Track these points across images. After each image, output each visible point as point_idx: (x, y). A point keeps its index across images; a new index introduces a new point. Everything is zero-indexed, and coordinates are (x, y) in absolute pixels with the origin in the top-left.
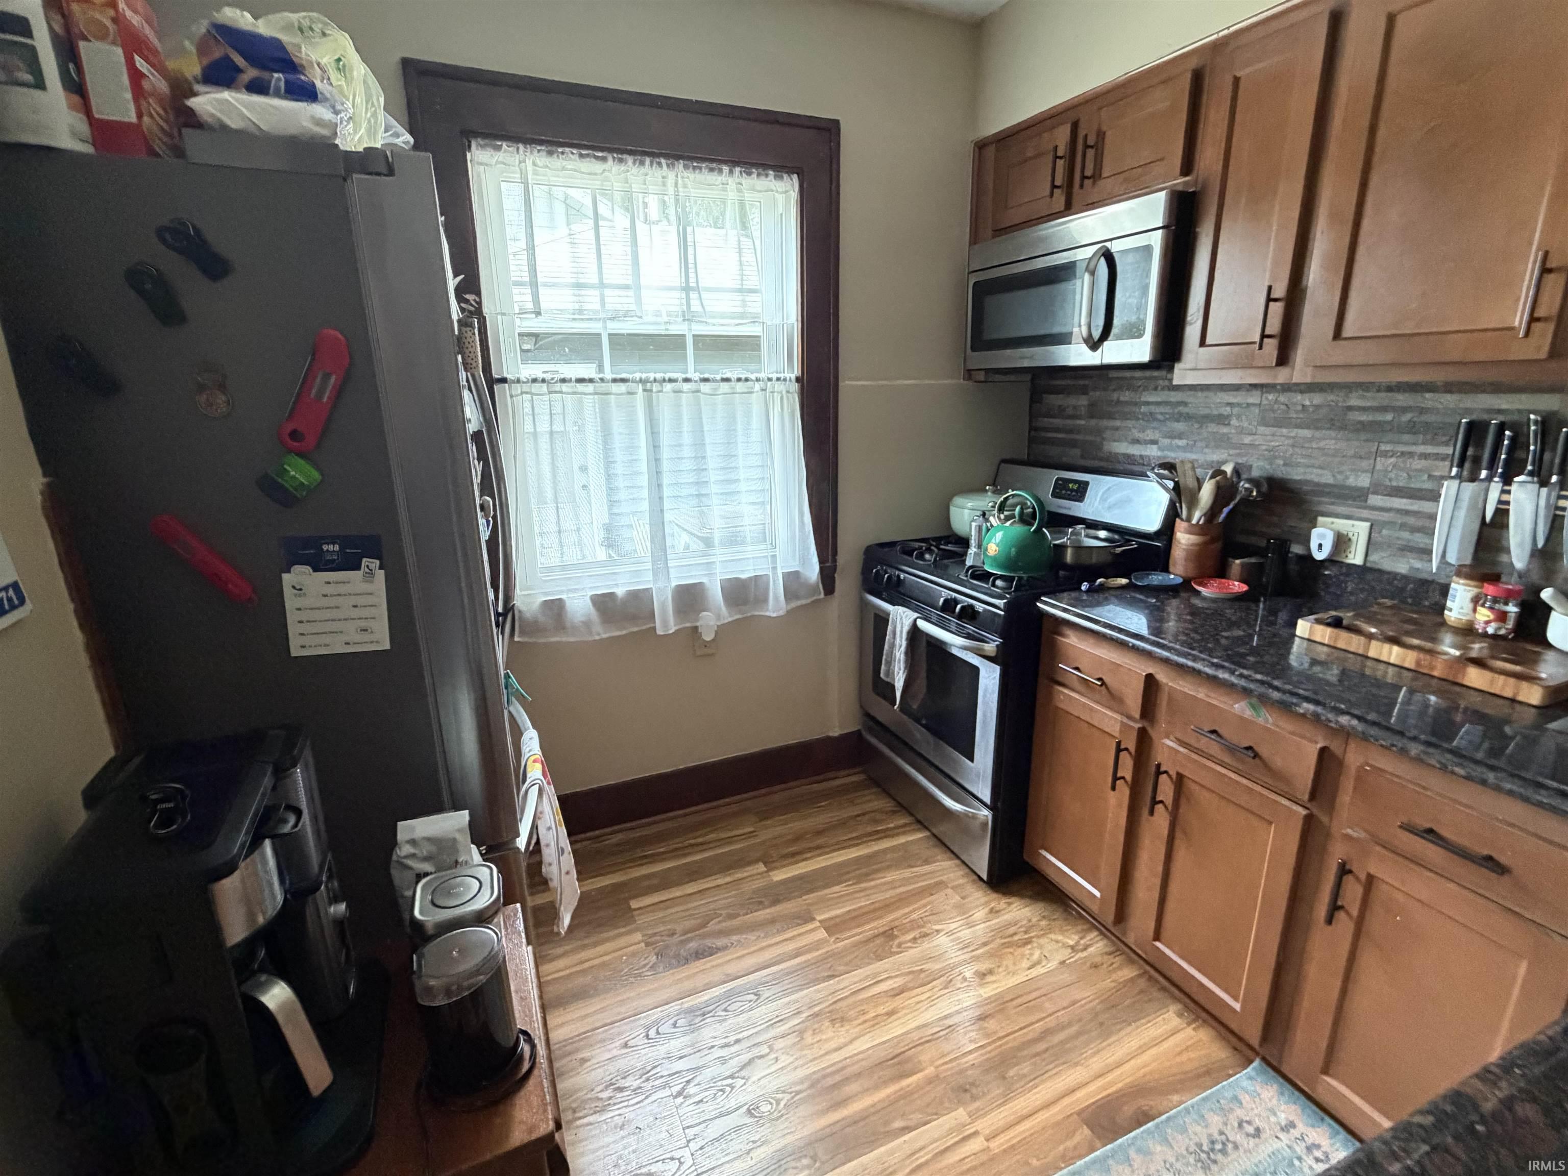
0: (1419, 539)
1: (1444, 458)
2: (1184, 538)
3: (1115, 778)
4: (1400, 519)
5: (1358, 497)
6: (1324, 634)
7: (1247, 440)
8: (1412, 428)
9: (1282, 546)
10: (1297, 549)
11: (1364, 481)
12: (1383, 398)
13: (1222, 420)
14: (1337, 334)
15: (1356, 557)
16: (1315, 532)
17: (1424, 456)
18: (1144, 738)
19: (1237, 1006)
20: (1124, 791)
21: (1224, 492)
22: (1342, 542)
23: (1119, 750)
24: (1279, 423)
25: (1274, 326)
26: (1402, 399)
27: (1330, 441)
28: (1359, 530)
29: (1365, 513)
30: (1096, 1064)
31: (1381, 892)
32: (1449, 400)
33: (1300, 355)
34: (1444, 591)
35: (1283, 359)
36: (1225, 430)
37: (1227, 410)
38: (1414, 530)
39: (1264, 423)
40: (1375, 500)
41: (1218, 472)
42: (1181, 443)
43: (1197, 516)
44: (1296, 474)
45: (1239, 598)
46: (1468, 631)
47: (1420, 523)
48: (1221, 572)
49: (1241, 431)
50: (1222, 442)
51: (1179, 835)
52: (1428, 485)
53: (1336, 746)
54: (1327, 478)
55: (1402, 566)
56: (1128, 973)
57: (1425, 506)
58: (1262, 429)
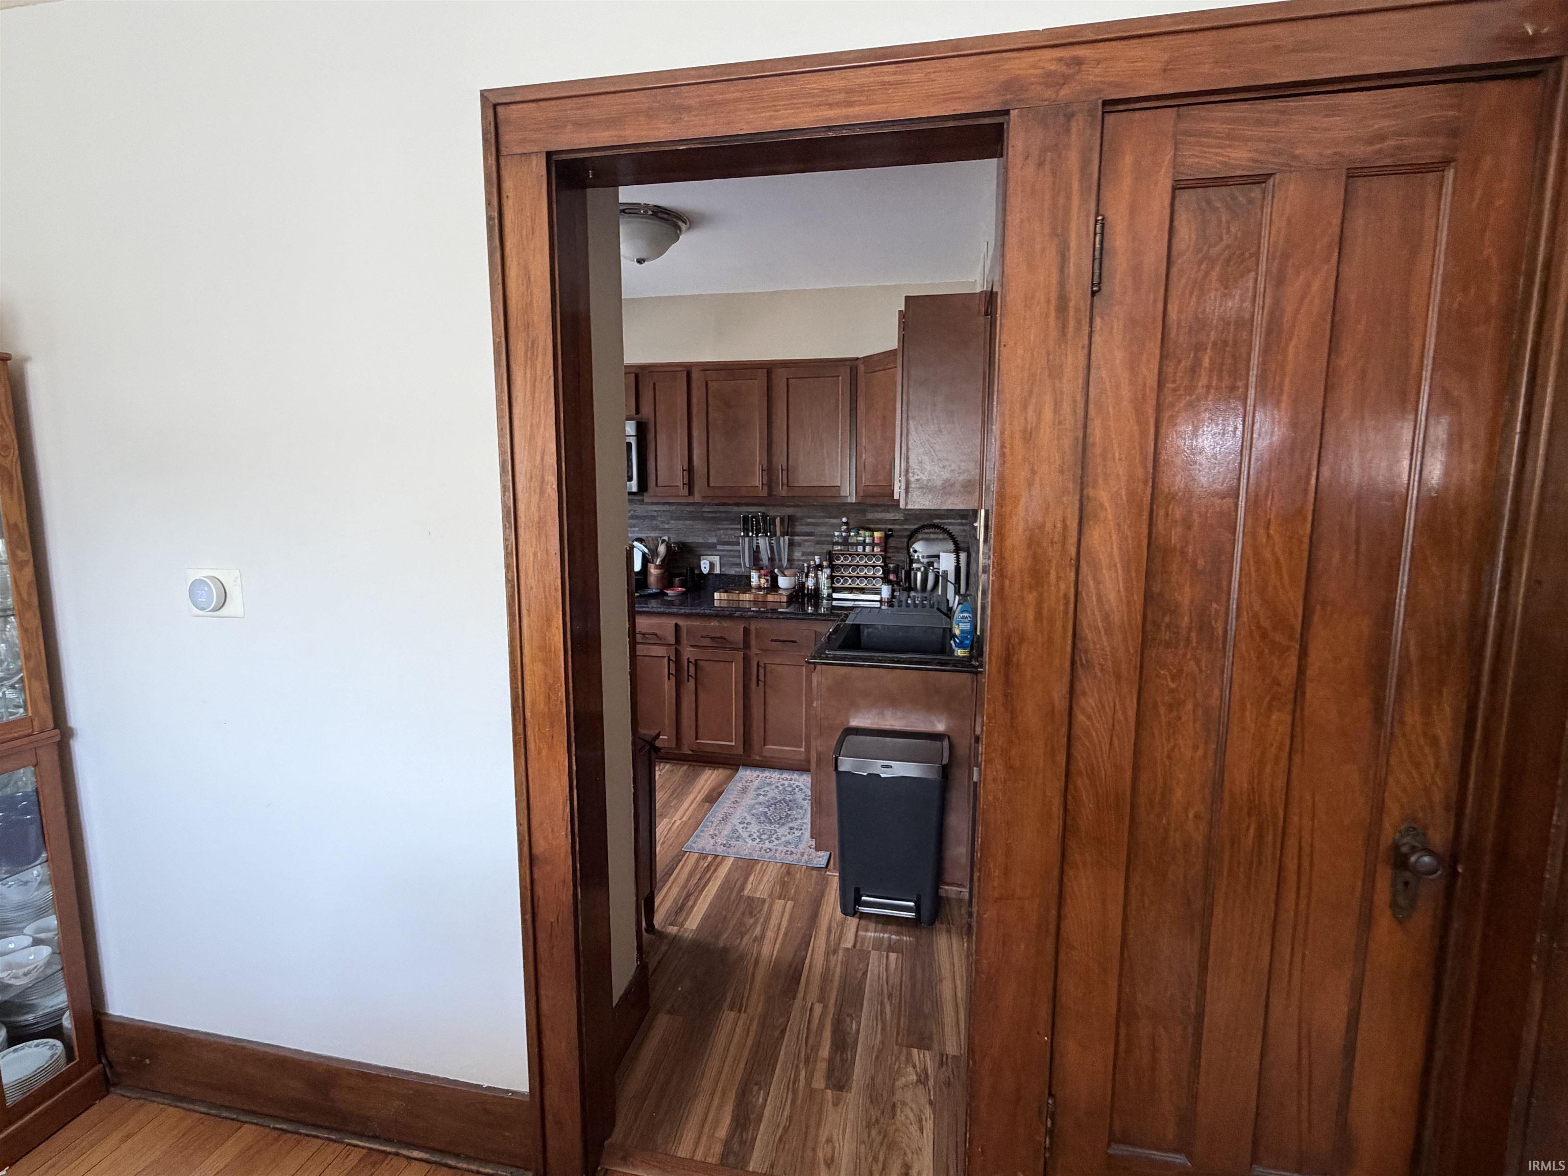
0: (736, 560)
1: (737, 529)
2: (653, 571)
3: (669, 674)
4: (728, 553)
5: (712, 548)
6: (724, 596)
7: (666, 526)
8: (727, 519)
9: (692, 570)
10: (696, 572)
11: (713, 540)
12: (715, 508)
13: (653, 518)
14: (708, 485)
15: (717, 571)
16: (702, 562)
17: (732, 529)
18: (677, 652)
19: (733, 744)
20: (673, 679)
21: (668, 547)
22: (712, 565)
23: (669, 660)
24: (678, 519)
25: (686, 481)
26: (722, 509)
27: (699, 525)
28: (716, 559)
29: (717, 553)
30: (696, 790)
31: (769, 668)
32: (736, 509)
33: (696, 489)
34: (749, 578)
35: (691, 493)
36: (655, 522)
37: (655, 514)
38: (733, 557)
39: (672, 518)
40: (719, 547)
41: (664, 541)
42: (637, 529)
43: (658, 562)
44: (690, 540)
45: (683, 593)
46: (759, 588)
47: (736, 554)
48: (671, 586)
49: (663, 522)
50: (655, 528)
51: (699, 687)
52: (735, 540)
53: (747, 626)
54: (701, 540)
55: (732, 571)
56: (685, 768)
57: (736, 548)
58: (672, 522)
